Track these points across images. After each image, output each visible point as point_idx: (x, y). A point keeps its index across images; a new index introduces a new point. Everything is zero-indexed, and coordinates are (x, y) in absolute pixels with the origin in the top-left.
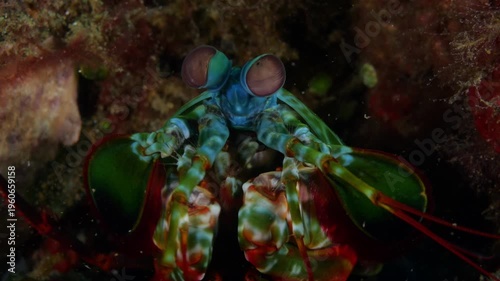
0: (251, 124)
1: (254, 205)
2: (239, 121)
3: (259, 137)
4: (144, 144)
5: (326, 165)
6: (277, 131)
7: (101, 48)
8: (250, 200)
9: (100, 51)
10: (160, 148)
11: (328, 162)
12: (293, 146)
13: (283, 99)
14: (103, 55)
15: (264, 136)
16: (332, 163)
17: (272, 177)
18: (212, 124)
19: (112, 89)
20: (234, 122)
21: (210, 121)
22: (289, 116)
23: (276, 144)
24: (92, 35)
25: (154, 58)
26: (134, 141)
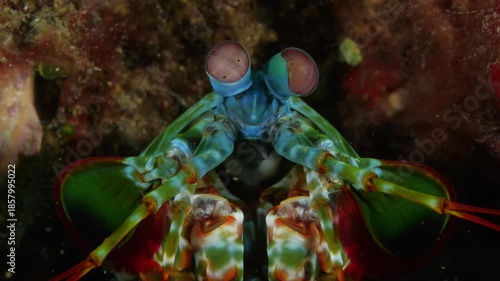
0: (265, 135)
1: (286, 242)
2: (252, 131)
3: (280, 151)
4: (141, 171)
5: (369, 183)
6: (300, 143)
7: (73, 47)
8: (280, 236)
9: (72, 51)
10: (161, 174)
11: (371, 180)
12: (324, 161)
13: (295, 107)
14: (75, 55)
15: (286, 150)
16: (374, 180)
17: (296, 205)
18: (217, 135)
19: (74, 88)
20: (246, 133)
21: (216, 132)
22: (306, 127)
23: (303, 159)
24: (59, 33)
25: (120, 50)
26: (126, 166)
